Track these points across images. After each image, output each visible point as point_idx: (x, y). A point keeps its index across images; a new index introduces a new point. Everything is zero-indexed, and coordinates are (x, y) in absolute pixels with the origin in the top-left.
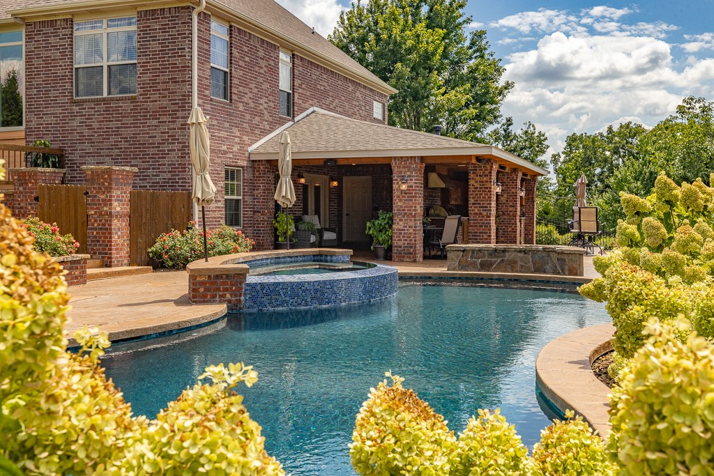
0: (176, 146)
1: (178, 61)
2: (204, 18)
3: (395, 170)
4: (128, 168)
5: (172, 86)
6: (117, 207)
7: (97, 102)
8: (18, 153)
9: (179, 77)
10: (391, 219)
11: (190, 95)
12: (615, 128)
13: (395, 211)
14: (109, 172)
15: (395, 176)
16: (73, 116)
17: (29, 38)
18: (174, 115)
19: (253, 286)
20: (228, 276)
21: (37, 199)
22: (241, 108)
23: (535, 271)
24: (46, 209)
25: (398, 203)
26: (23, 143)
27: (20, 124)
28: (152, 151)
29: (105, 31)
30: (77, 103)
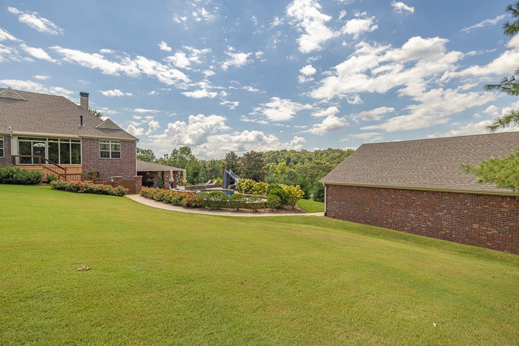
1: (133, 153)
7: (108, 160)
16: (100, 163)
24: (124, 185)
27: (81, 164)
29: (110, 144)
30: (101, 160)
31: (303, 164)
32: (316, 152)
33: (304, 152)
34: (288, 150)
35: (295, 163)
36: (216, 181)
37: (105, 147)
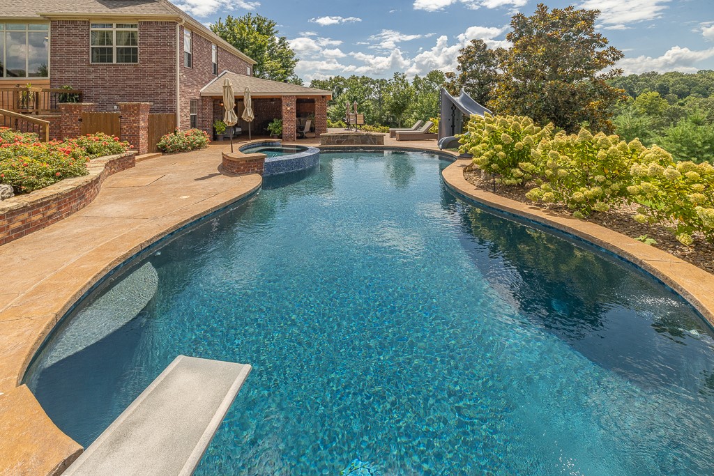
0: (166, 90)
1: (168, 49)
2: (182, 28)
3: (284, 101)
4: (148, 103)
5: (163, 60)
6: (142, 124)
8: (46, 93)
9: (168, 56)
10: (282, 123)
11: (175, 65)
12: (333, 78)
13: (284, 119)
14: (139, 106)
15: (283, 104)
16: (90, 73)
17: (54, 29)
18: (165, 76)
19: (268, 163)
20: (256, 160)
21: (81, 120)
22: (197, 71)
23: (362, 144)
24: (88, 126)
25: (285, 116)
26: (48, 87)
27: (47, 76)
28: (149, 92)
29: (114, 29)
30: (93, 66)
36: (428, 124)
37: (106, 38)
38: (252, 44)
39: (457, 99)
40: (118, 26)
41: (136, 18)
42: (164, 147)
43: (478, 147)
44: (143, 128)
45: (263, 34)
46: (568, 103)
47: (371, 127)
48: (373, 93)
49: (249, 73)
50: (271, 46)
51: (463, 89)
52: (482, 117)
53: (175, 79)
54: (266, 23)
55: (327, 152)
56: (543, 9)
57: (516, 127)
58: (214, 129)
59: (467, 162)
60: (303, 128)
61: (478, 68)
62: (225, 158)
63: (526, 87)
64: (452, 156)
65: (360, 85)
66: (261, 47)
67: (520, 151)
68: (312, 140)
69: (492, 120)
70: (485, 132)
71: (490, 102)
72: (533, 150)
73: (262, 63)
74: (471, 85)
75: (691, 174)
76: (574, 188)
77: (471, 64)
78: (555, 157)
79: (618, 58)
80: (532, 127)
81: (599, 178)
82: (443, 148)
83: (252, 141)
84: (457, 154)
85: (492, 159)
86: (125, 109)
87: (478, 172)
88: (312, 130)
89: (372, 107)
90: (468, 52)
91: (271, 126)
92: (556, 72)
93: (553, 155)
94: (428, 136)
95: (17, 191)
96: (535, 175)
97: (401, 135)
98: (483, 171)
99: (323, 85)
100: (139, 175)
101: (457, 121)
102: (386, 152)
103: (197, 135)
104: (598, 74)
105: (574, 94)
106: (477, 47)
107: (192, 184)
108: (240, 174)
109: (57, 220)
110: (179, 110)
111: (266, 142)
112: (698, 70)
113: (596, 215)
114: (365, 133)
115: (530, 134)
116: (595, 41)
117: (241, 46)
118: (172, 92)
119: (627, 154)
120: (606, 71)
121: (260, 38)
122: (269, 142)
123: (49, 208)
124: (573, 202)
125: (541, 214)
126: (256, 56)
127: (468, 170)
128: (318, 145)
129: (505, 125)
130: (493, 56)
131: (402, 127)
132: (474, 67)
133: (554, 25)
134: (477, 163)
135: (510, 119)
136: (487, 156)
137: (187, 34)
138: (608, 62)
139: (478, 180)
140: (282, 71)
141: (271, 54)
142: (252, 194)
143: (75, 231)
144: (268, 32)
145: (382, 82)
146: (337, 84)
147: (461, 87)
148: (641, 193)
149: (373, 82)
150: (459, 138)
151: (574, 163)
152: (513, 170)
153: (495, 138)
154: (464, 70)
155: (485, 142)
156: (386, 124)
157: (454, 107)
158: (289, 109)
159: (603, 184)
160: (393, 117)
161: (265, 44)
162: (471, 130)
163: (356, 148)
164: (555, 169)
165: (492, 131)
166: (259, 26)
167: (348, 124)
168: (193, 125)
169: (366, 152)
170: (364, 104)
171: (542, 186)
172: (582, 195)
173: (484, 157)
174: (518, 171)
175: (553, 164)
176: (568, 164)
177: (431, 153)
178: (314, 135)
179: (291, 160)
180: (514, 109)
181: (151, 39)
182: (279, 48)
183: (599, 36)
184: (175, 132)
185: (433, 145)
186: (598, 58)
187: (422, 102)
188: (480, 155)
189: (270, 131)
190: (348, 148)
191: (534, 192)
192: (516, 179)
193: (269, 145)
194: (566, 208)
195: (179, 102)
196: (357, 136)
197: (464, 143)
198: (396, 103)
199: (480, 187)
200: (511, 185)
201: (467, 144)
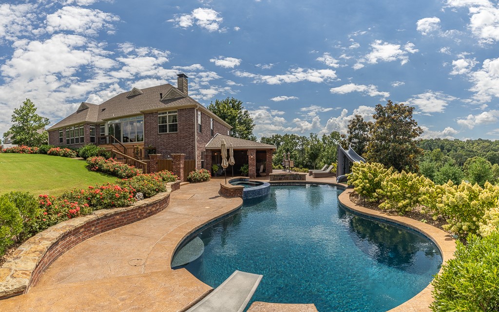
0: (190, 146)
2: (197, 110)
3: (249, 152)
4: (184, 154)
5: (189, 130)
6: (181, 166)
7: (166, 134)
8: (144, 149)
9: (191, 127)
10: (248, 166)
11: (194, 132)
13: (249, 164)
14: (180, 156)
15: (249, 154)
16: (158, 138)
17: (145, 117)
18: (190, 138)
19: (245, 192)
20: (239, 189)
21: (157, 163)
22: (204, 135)
23: (294, 180)
24: (160, 166)
25: (250, 162)
26: (144, 146)
27: (143, 141)
28: (183, 148)
29: (167, 115)
30: (160, 135)
31: (456, 151)
32: (468, 142)
33: (457, 141)
34: (442, 139)
35: (449, 151)
36: (331, 166)
37: (164, 120)
38: (229, 116)
39: (347, 152)
40: (169, 113)
41: (176, 108)
42: (190, 179)
43: (357, 182)
44: (182, 168)
45: (235, 109)
46: (400, 156)
47: (298, 169)
48: (298, 145)
49: (228, 134)
50: (240, 116)
51: (350, 145)
52: (359, 163)
53: (195, 140)
54: (237, 103)
55: (273, 186)
56: (390, 103)
57: (375, 170)
58: (212, 169)
59: (352, 190)
60: (259, 170)
61: (359, 133)
62: (222, 187)
63: (381, 146)
64: (344, 187)
65: (290, 140)
66: (234, 117)
67: (377, 183)
68: (264, 178)
69: (364, 165)
70: (360, 173)
71: (364, 154)
72: (382, 183)
73: (235, 128)
74: (355, 143)
75: (438, 190)
76: (399, 201)
77: (355, 130)
78: (391, 186)
79: (421, 133)
80: (382, 170)
81: (409, 195)
82: (339, 182)
83: (234, 178)
84: (346, 186)
85: (363, 188)
86: (174, 157)
87: (357, 196)
88: (264, 171)
89: (298, 155)
90: (353, 122)
91: (242, 169)
92: (395, 138)
93: (391, 185)
94: (331, 175)
95: (145, 197)
96: (383, 196)
97: (315, 174)
98: (359, 195)
99: (268, 141)
100: (183, 193)
101: (347, 166)
102: (307, 185)
103: (205, 172)
104: (413, 139)
105: (402, 151)
106: (358, 120)
107: (209, 201)
108: (231, 197)
109: (159, 211)
110: (196, 158)
111: (241, 178)
112: (454, 139)
113: (408, 213)
114: (295, 173)
115: (381, 174)
116: (412, 123)
117: (224, 117)
118: (193, 147)
119: (419, 182)
120: (417, 138)
121: (234, 111)
122: (243, 179)
123: (157, 205)
124: (399, 208)
125: (385, 215)
126: (231, 123)
127: (352, 195)
128: (268, 181)
129: (369, 168)
130: (367, 126)
131: (316, 168)
132: (357, 132)
133: (395, 112)
134: (356, 191)
135: (373, 165)
136: (361, 187)
137: (199, 113)
138: (417, 135)
139: (357, 200)
140: (246, 132)
141: (239, 122)
142: (238, 209)
143: (167, 218)
144: (238, 108)
145: (303, 138)
146: (276, 140)
147: (349, 144)
148: (423, 201)
149: (298, 139)
150: (347, 176)
151: (399, 188)
152: (373, 194)
153: (365, 177)
154: (351, 133)
155: (360, 178)
156: (306, 166)
157: (345, 156)
158: (252, 157)
159: (410, 198)
160: (310, 162)
161: (237, 115)
162: (354, 172)
163: (290, 183)
164: (391, 192)
165: (364, 172)
166: (233, 104)
167: (284, 167)
168: (202, 167)
169: (296, 185)
170: (293, 153)
171: (386, 201)
172: (402, 204)
173: (359, 187)
174: (375, 194)
175: (390, 189)
176: (397, 189)
177: (332, 185)
178: (265, 174)
179: (255, 190)
180: (375, 159)
181: (183, 118)
182: (244, 117)
183: (414, 121)
184: (195, 171)
185: (334, 180)
186: (413, 132)
187: (328, 152)
188: (358, 186)
189: (241, 171)
190: (285, 183)
191: (382, 205)
192: (375, 199)
193: (243, 181)
194: (396, 211)
195: (196, 153)
196: (291, 175)
197: (350, 179)
198: (312, 153)
199: (358, 204)
200: (373, 202)
201: (352, 180)
